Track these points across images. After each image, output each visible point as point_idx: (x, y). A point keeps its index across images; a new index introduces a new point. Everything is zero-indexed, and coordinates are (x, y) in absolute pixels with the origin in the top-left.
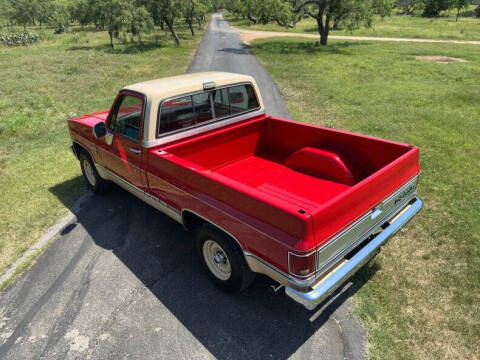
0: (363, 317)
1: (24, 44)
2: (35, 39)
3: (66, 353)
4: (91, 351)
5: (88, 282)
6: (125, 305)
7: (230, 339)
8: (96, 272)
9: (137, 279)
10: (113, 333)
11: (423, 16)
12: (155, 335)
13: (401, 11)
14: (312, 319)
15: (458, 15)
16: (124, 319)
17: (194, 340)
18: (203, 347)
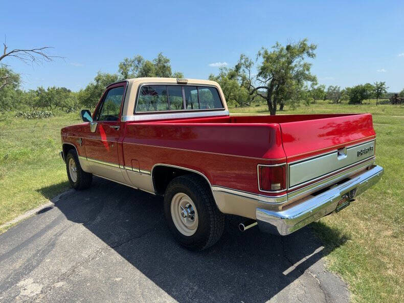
0: (341, 272)
1: (40, 118)
2: (50, 115)
3: (14, 298)
4: (41, 296)
5: (53, 245)
6: (87, 261)
7: (196, 288)
8: (63, 237)
9: (103, 242)
10: (70, 282)
11: (349, 104)
12: (115, 283)
13: (331, 102)
14: (286, 273)
15: (377, 104)
16: (83, 271)
17: (157, 288)
18: (166, 294)
